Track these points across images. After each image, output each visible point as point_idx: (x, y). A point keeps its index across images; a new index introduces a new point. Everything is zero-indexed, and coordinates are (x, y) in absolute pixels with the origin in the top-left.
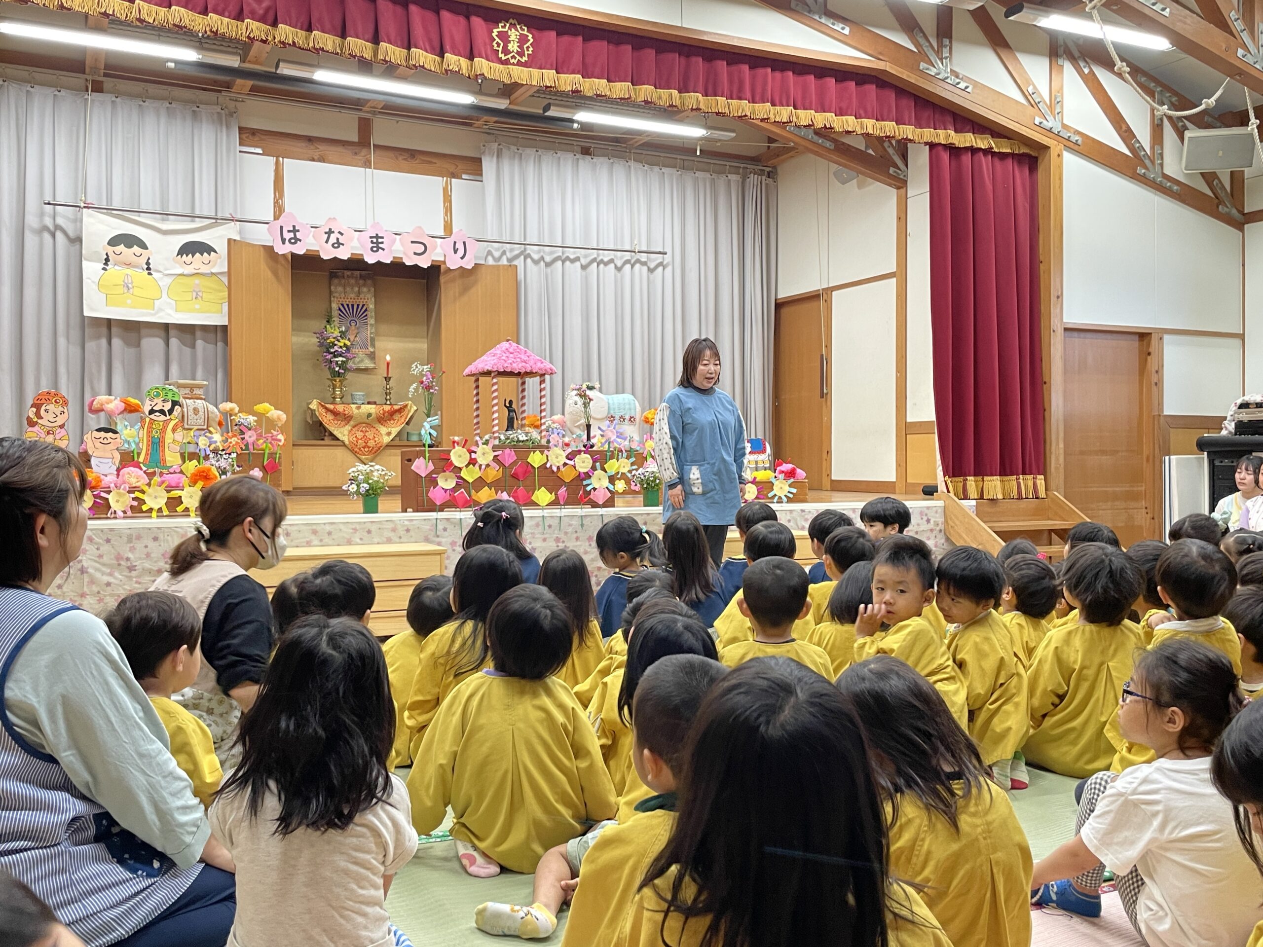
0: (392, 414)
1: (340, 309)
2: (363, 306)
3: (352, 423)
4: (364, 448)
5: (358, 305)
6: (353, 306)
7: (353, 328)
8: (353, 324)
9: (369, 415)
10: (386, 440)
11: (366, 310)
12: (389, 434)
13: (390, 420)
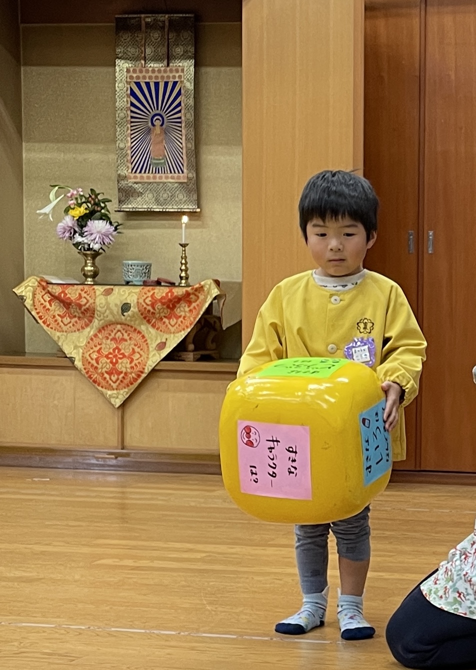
0: (172, 304)
1: (133, 93)
2: (175, 83)
3: (96, 323)
4: (110, 373)
5: (166, 84)
6: (157, 85)
7: (158, 130)
8: (158, 123)
9: (125, 308)
10: (154, 358)
11: (179, 94)
12: (162, 346)
13: (169, 318)
